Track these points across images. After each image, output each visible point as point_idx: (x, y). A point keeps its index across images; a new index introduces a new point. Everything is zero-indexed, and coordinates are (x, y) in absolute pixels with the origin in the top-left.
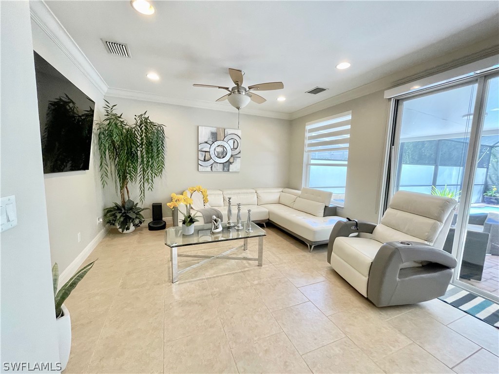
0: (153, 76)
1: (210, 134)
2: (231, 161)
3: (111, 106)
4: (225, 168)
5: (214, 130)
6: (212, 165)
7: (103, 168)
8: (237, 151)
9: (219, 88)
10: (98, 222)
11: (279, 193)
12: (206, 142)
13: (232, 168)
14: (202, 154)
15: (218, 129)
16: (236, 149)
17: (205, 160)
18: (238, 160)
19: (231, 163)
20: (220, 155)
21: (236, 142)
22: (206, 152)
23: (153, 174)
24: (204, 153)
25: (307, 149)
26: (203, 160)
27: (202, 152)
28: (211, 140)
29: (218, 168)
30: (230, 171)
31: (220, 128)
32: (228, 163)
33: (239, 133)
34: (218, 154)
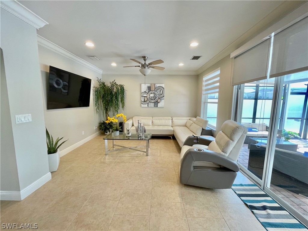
0: (114, 64)
1: (147, 88)
2: (159, 101)
3: (99, 79)
4: (156, 105)
5: (149, 85)
6: (148, 103)
7: (97, 106)
8: (162, 95)
9: (135, 66)
10: (95, 128)
11: (187, 120)
12: (145, 92)
13: (159, 105)
14: (143, 98)
15: (151, 84)
16: (162, 94)
17: (144, 101)
18: (163, 100)
19: (159, 102)
20: (153, 98)
21: (161, 91)
22: (145, 97)
23: (118, 108)
24: (144, 98)
25: (204, 92)
26: (143, 101)
27: (143, 97)
28: (148, 90)
29: (151, 105)
30: (158, 107)
31: (152, 84)
32: (157, 102)
33: (163, 85)
34: (152, 98)
